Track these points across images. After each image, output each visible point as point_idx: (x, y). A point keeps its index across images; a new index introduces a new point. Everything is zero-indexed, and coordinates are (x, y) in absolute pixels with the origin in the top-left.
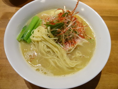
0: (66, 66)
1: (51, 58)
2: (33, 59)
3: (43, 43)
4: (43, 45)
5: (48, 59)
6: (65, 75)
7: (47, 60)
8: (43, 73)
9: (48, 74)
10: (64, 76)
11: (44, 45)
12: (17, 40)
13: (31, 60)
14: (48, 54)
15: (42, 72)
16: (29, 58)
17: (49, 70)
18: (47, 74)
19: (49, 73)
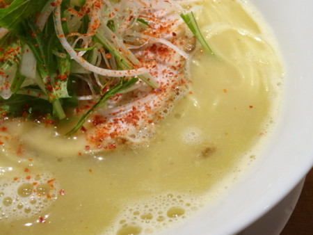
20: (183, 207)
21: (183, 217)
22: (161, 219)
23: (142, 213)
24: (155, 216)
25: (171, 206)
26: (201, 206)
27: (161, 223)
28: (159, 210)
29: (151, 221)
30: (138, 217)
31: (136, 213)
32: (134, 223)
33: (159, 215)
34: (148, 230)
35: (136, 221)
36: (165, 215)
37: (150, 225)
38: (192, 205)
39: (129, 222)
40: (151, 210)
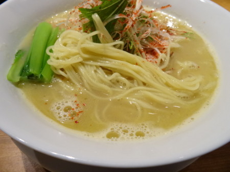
0: (179, 97)
1: (129, 95)
2: (80, 114)
3: (91, 65)
4: (93, 72)
5: (122, 99)
7: (121, 103)
8: (135, 136)
9: (148, 133)
10: (189, 119)
11: (95, 71)
12: (10, 80)
13: (76, 118)
14: (114, 87)
15: (128, 134)
16: (65, 116)
17: (143, 125)
18: (146, 134)
19: (148, 130)
20: (145, 133)
21: (143, 138)
22: (131, 135)
23: (123, 129)
24: (130, 132)
25: (139, 130)
26: (154, 136)
27: (131, 137)
28: (132, 130)
29: (126, 134)
30: (121, 130)
31: (121, 128)
32: (117, 132)
33: (131, 133)
34: (123, 138)
35: (119, 131)
36: (134, 133)
37: (125, 135)
38: (150, 134)
39: (115, 130)
40: (129, 129)
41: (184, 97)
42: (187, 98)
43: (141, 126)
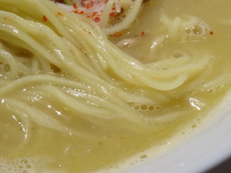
0: (131, 104)
6: (142, 154)
10: (136, 158)
41: (144, 107)
42: (151, 108)
43: (20, 164)
